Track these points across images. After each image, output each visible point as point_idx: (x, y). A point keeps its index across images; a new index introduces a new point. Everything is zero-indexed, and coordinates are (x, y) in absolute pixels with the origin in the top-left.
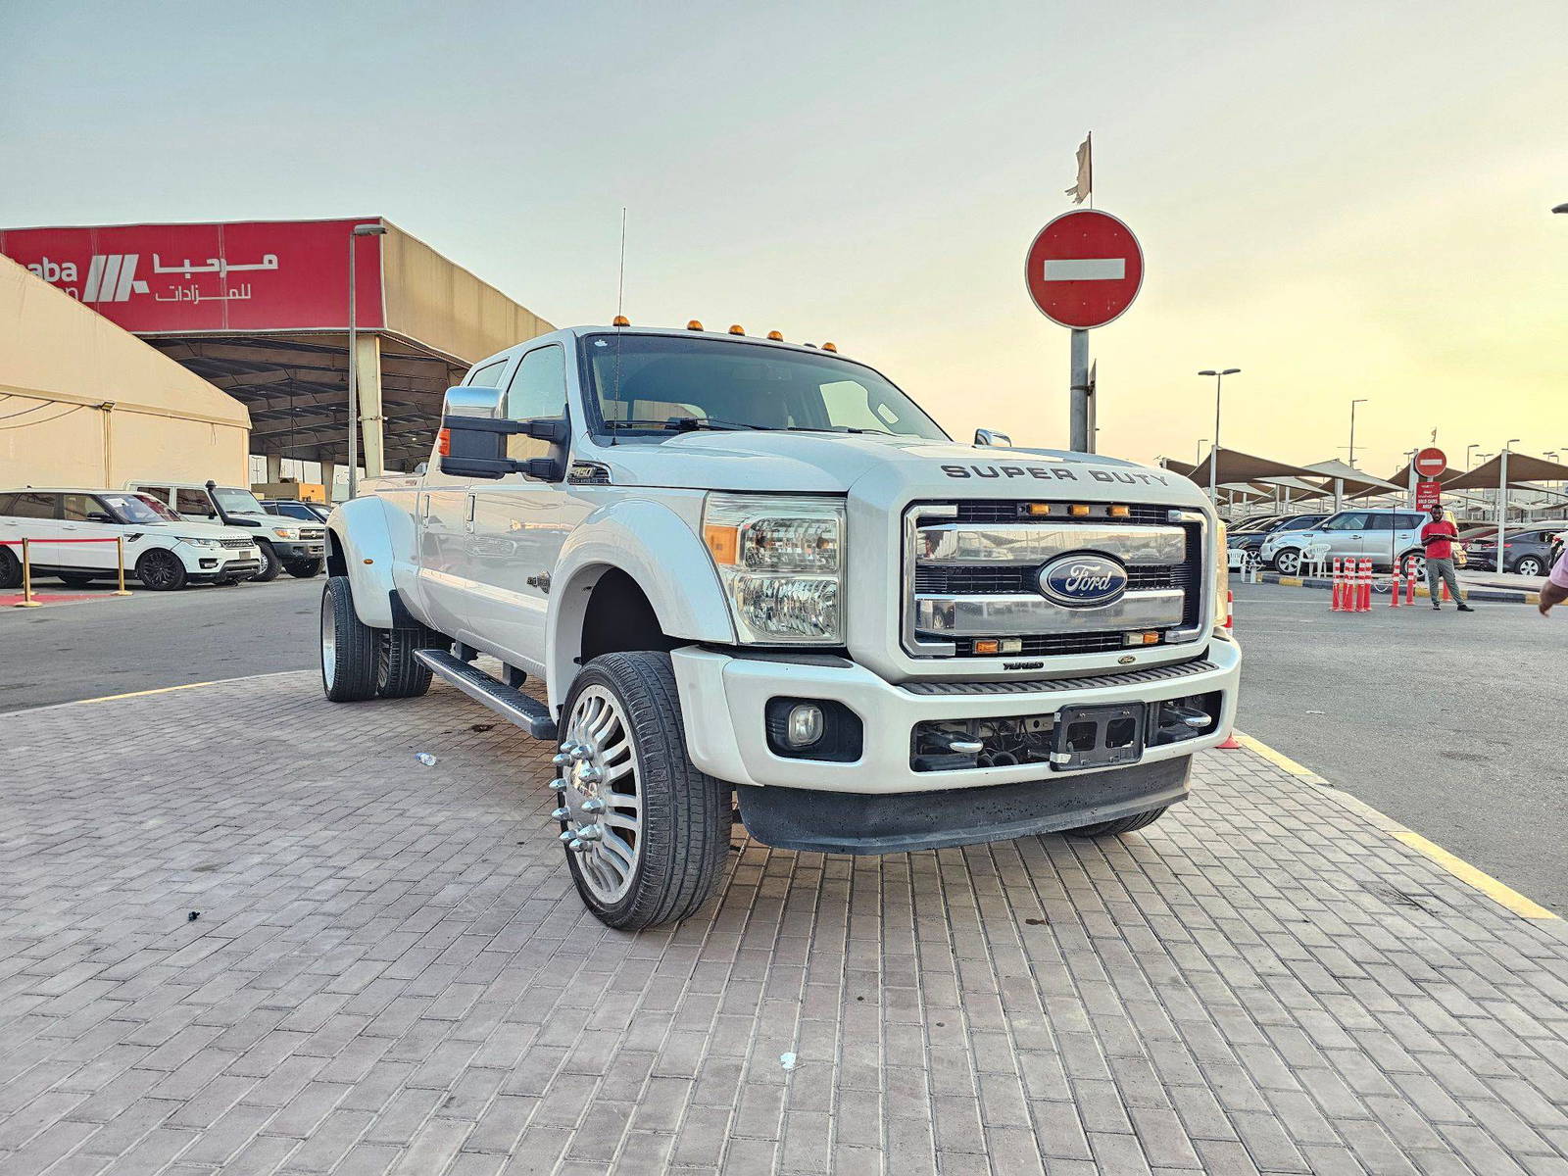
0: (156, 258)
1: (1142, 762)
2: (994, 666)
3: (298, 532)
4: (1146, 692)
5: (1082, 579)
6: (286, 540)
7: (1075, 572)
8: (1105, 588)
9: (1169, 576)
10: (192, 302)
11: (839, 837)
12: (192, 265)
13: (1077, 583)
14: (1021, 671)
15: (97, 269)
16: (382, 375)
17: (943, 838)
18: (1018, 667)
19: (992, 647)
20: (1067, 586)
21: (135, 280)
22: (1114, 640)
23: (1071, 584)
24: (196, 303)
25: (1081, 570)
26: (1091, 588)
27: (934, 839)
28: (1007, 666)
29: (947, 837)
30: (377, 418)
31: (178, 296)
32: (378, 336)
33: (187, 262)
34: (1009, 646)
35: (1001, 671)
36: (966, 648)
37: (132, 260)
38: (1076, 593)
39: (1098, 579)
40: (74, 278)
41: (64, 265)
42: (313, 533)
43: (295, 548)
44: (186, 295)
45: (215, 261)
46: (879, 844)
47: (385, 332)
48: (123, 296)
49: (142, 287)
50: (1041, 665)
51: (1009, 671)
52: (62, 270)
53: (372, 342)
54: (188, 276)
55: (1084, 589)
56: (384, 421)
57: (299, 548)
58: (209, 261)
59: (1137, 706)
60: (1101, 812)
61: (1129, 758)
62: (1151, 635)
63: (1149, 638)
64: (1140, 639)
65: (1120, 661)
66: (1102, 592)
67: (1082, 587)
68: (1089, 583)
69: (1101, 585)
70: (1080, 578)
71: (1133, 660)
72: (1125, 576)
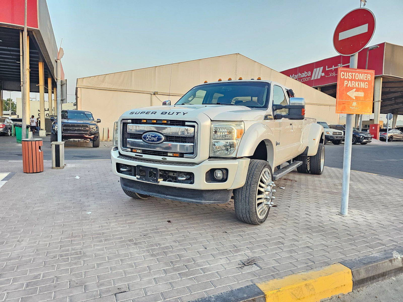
0: (327, 66)
2: (134, 155)
3: (332, 133)
5: (150, 137)
6: (328, 135)
8: (156, 140)
10: (333, 76)
12: (334, 67)
13: (148, 138)
14: (138, 157)
15: (315, 71)
16: (382, 88)
18: (138, 155)
19: (135, 151)
20: (146, 139)
21: (322, 73)
22: (164, 154)
24: (334, 76)
26: (152, 140)
28: (136, 155)
30: (379, 101)
31: (331, 75)
32: (382, 77)
33: (333, 66)
36: (132, 150)
37: (322, 68)
40: (310, 75)
41: (309, 72)
42: (337, 133)
43: (330, 137)
44: (332, 74)
45: (340, 65)
47: (383, 76)
48: (319, 77)
49: (323, 74)
50: (142, 156)
51: (136, 156)
52: (308, 73)
53: (380, 79)
54: (333, 70)
55: (150, 140)
56: (381, 102)
57: (332, 137)
58: (338, 65)
59: (156, 169)
60: (168, 196)
61: (155, 182)
62: (176, 154)
63: (175, 155)
64: (171, 155)
65: (162, 159)
66: (155, 141)
67: (149, 139)
68: (151, 138)
69: (155, 139)
70: (149, 137)
71: (166, 159)
72: (163, 138)
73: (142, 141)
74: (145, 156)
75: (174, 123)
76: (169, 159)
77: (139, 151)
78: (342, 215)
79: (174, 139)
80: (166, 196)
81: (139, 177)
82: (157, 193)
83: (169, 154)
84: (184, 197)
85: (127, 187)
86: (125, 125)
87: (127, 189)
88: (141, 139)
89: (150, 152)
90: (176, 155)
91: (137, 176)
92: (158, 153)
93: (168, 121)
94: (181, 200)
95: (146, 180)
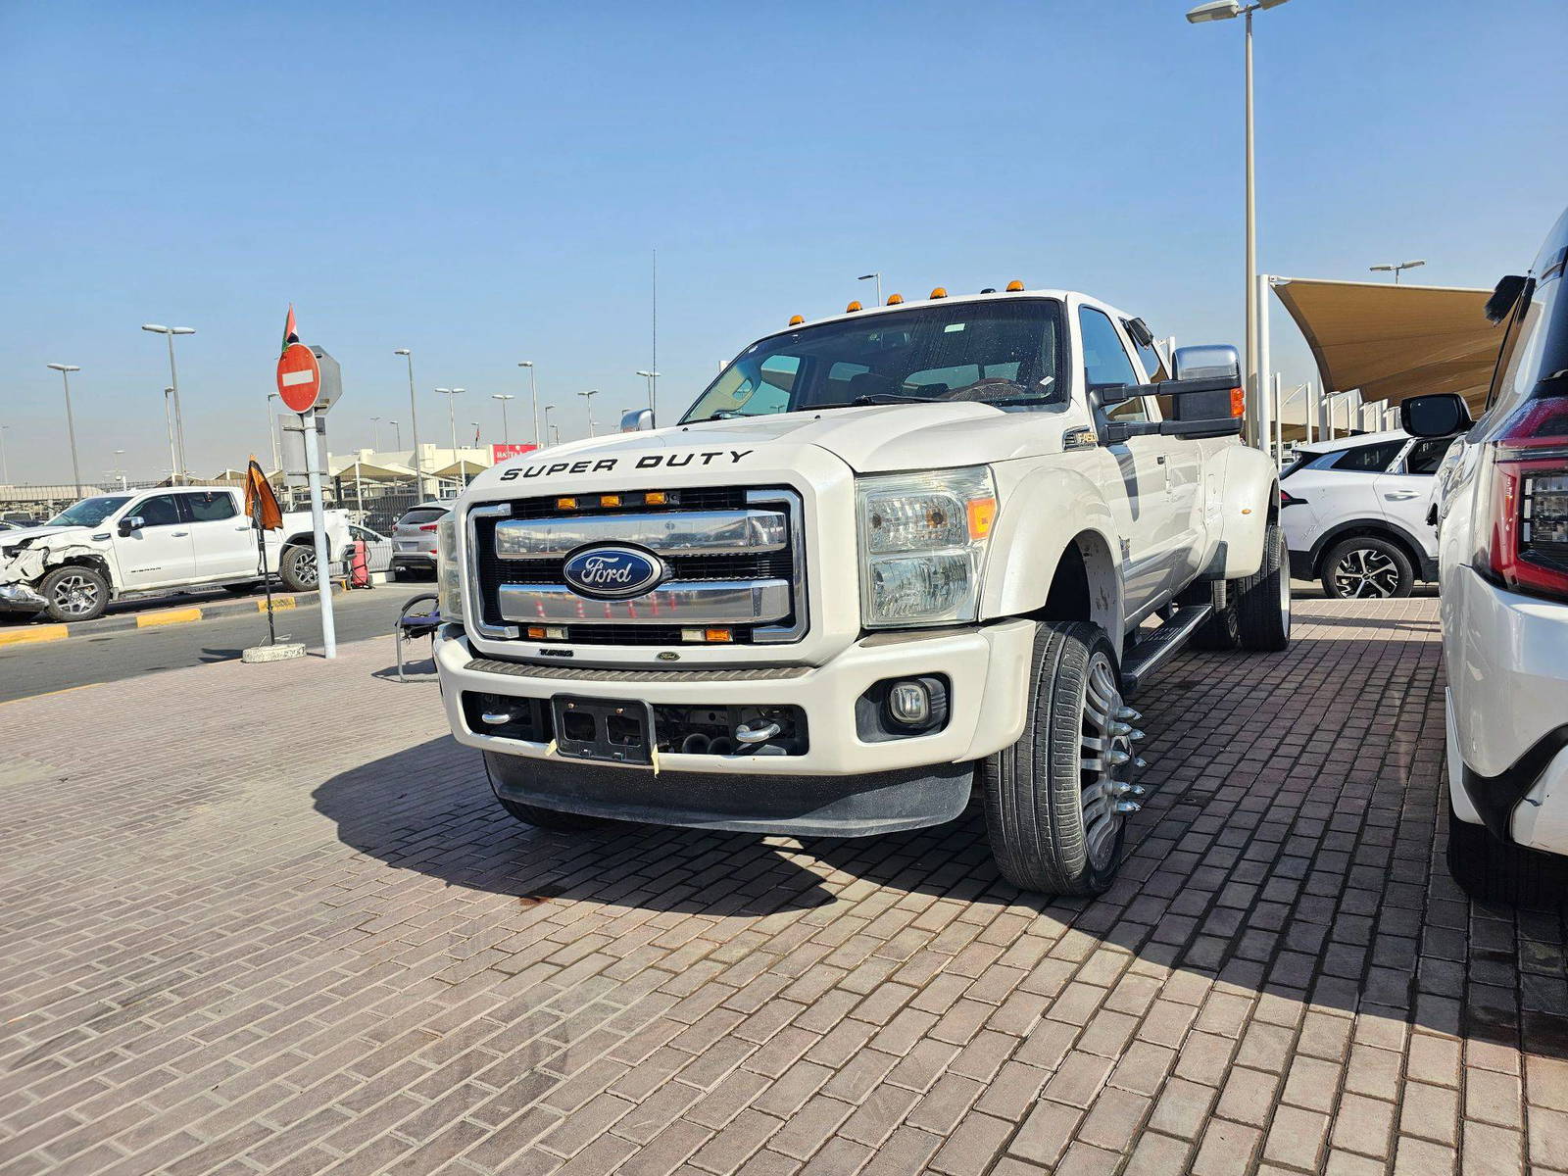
1: (651, 766)
2: (532, 651)
5: (598, 570)
7: (590, 564)
8: (624, 579)
9: (754, 565)
13: (592, 576)
14: (554, 657)
18: (551, 652)
19: (539, 633)
20: (583, 578)
22: (670, 635)
23: (587, 576)
26: (608, 580)
28: (543, 652)
34: (551, 634)
35: (538, 655)
36: (524, 632)
38: (595, 584)
39: (615, 571)
50: (570, 653)
51: (544, 656)
55: (601, 581)
59: (636, 706)
61: (638, 758)
62: (717, 632)
63: (712, 636)
64: (698, 635)
65: (660, 655)
66: (623, 585)
69: (621, 577)
70: (595, 569)
71: (677, 657)
72: (657, 568)
73: (564, 589)
74: (583, 652)
75: (698, 498)
76: (686, 654)
77: (558, 634)
79: (702, 567)
83: (687, 636)
89: (606, 634)
90: (718, 635)
92: (640, 634)
93: (671, 494)
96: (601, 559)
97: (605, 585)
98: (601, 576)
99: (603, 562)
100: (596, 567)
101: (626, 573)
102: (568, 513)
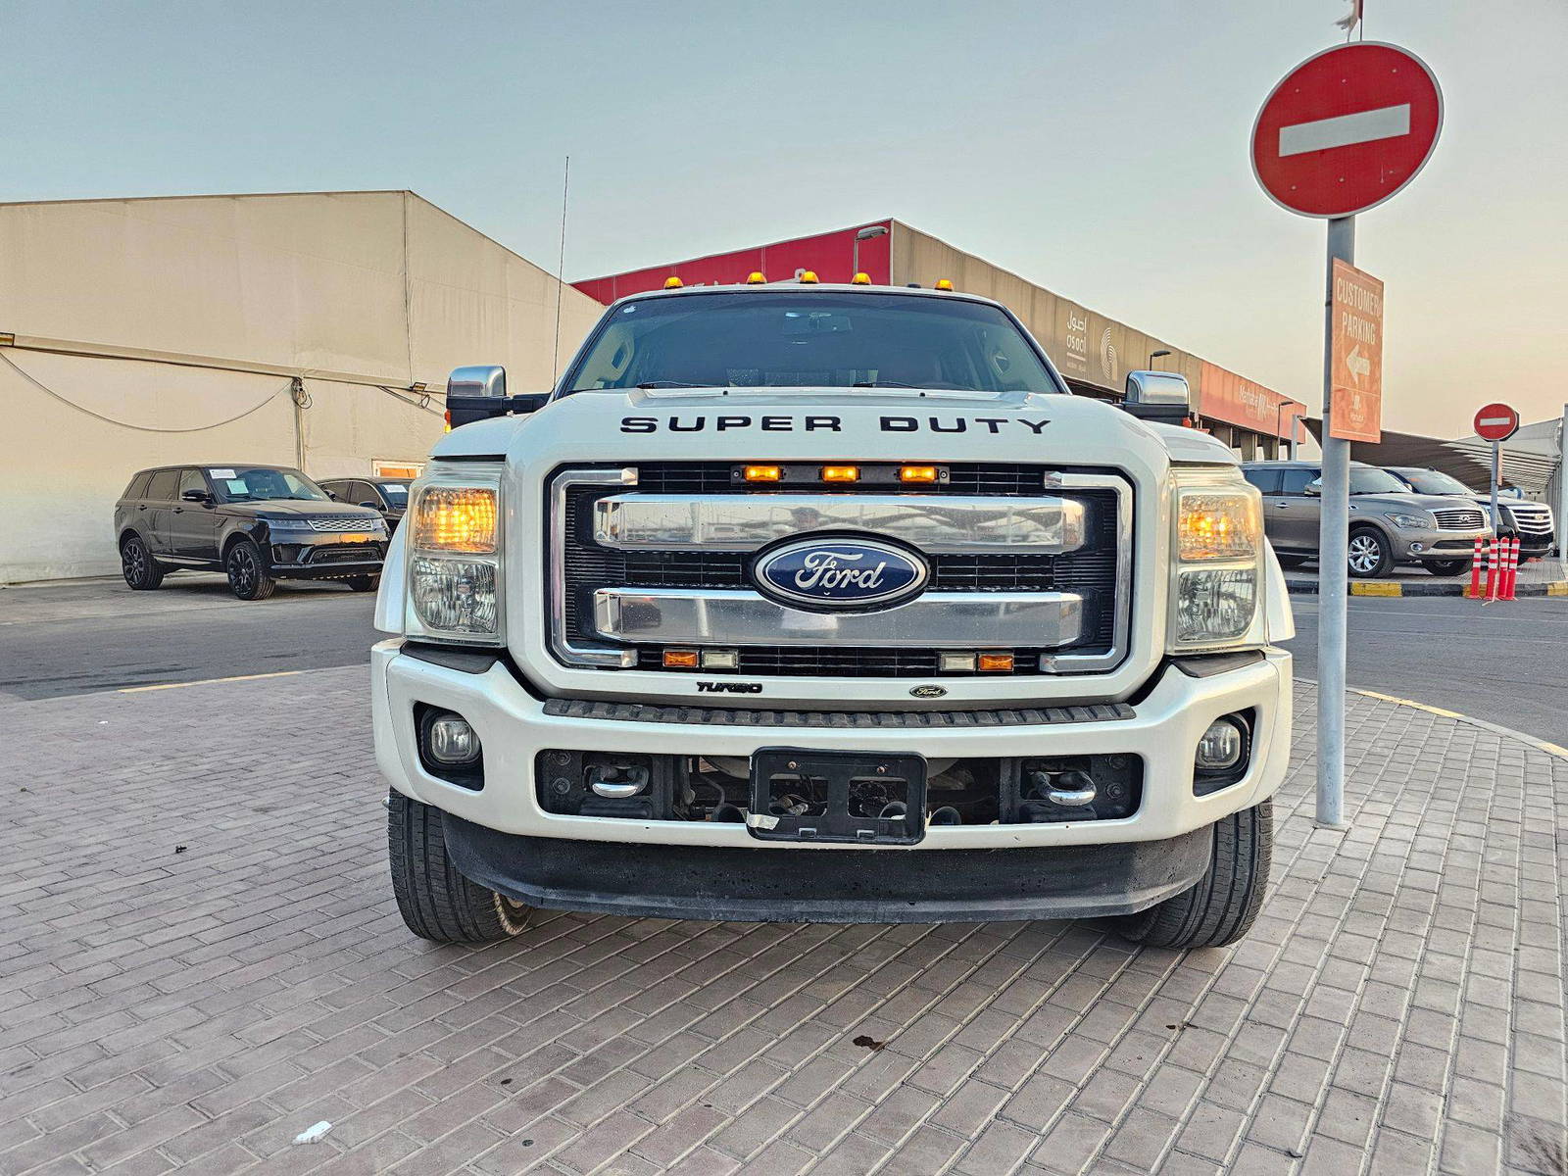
1: (923, 845)
2: (684, 685)
4: (925, 741)
5: (826, 571)
7: (812, 561)
8: (871, 584)
9: (1051, 571)
11: (515, 879)
13: (815, 578)
14: (726, 694)
17: (638, 903)
18: (720, 687)
19: (688, 660)
20: (799, 580)
22: (924, 662)
23: (806, 577)
25: (823, 559)
26: (843, 585)
27: (628, 903)
28: (701, 686)
29: (645, 904)
34: (713, 660)
35: (694, 691)
36: (651, 658)
38: (817, 590)
39: (856, 573)
46: (553, 897)
50: (760, 688)
51: (705, 693)
55: (830, 585)
59: (910, 762)
60: (922, 907)
61: (900, 836)
62: (994, 658)
63: (989, 664)
64: (968, 664)
65: (915, 692)
66: (868, 591)
67: (825, 582)
68: (839, 577)
69: (865, 581)
70: (821, 569)
71: (943, 692)
72: (920, 568)
73: (754, 596)
74: (777, 687)
75: (974, 478)
76: (958, 690)
77: (728, 660)
78: (1330, 826)
79: (972, 571)
80: (907, 905)
81: (770, 822)
82: (841, 898)
83: (952, 663)
84: (1024, 892)
85: (582, 896)
86: (583, 502)
87: (587, 904)
88: (748, 581)
89: (807, 661)
90: (997, 663)
91: (756, 820)
92: (861, 662)
93: (941, 469)
94: (1011, 913)
95: (826, 834)
96: (834, 555)
97: (836, 592)
98: (831, 580)
99: (835, 559)
100: (824, 566)
101: (875, 575)
102: (763, 487)
